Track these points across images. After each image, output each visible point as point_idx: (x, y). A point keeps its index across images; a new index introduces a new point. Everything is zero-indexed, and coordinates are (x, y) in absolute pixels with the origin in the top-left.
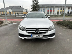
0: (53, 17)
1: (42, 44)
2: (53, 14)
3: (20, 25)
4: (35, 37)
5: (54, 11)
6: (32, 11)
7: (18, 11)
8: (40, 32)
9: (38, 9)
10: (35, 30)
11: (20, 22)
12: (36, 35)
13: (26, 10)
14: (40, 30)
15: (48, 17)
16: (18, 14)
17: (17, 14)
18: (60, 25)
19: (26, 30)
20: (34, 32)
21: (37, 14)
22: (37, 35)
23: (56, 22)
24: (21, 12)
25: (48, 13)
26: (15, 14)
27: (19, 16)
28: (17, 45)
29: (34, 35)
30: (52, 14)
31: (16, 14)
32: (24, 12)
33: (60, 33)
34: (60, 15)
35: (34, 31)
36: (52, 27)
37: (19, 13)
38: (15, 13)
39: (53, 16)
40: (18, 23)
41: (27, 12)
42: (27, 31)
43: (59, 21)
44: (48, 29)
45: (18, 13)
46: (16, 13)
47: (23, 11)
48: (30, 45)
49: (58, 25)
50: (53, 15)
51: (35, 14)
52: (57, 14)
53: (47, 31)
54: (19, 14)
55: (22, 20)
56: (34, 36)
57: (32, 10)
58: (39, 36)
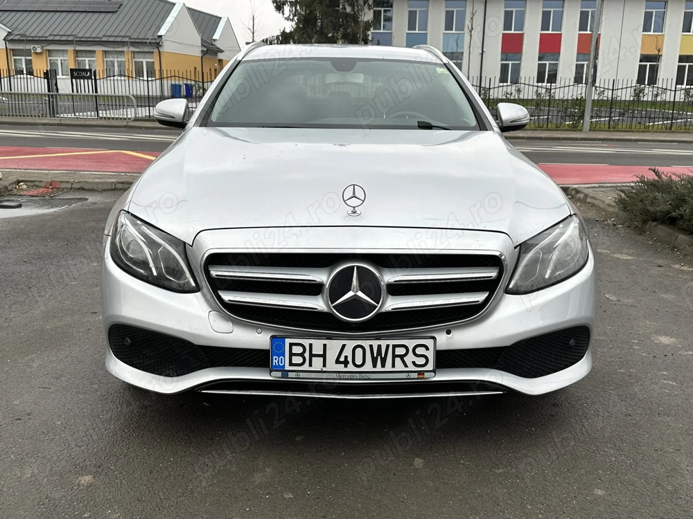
0: (574, 128)
1: (418, 462)
2: (578, 91)
3: (124, 219)
4: (332, 366)
5: (588, 47)
6: (285, 38)
7: (84, 43)
8: (392, 304)
9: (368, 16)
10: (322, 277)
11: (122, 188)
12: (334, 346)
13: (205, 22)
14: (390, 277)
15: (496, 116)
16: (85, 86)
17: (78, 74)
18: (662, 230)
19: (215, 272)
20: (318, 303)
21: (359, 79)
22: (351, 344)
23: (609, 198)
24: (126, 58)
25: (509, 74)
26: (50, 76)
27: (97, 101)
28: (86, 479)
29: (318, 346)
30: (566, 89)
31: (65, 84)
32: (167, 47)
33: (665, 340)
34: (680, 97)
35: (313, 289)
36: (550, 249)
37: (96, 62)
38: (40, 65)
39: (573, 111)
40: (92, 198)
41: (210, 50)
42: (227, 296)
43: (653, 185)
44: (492, 273)
45: (86, 62)
46: (65, 60)
47: (157, 43)
48: (258, 478)
49: (640, 231)
50: (579, 103)
51: (333, 78)
52: (626, 95)
53: (480, 297)
54: (106, 87)
55: (149, 162)
56: (317, 364)
57: (289, 27)
58: (379, 357)
